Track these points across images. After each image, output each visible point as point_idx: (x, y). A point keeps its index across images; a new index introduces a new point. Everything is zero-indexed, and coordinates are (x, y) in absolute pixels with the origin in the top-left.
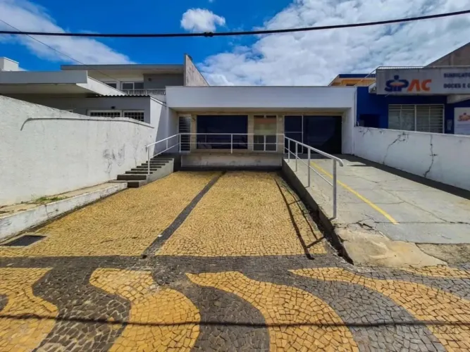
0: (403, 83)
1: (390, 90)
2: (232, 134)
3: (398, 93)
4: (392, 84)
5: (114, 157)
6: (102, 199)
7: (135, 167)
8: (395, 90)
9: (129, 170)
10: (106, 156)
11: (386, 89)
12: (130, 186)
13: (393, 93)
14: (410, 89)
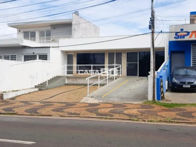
0: (186, 33)
1: (178, 38)
2: (92, 65)
3: (182, 39)
4: (179, 34)
5: (33, 78)
6: (29, 93)
7: (42, 83)
8: (181, 38)
9: (40, 84)
10: (31, 77)
11: (175, 38)
12: (39, 90)
13: (179, 40)
14: (191, 37)
